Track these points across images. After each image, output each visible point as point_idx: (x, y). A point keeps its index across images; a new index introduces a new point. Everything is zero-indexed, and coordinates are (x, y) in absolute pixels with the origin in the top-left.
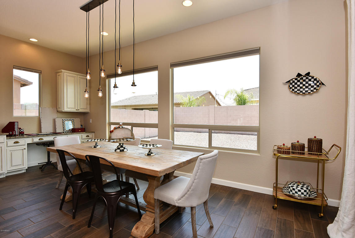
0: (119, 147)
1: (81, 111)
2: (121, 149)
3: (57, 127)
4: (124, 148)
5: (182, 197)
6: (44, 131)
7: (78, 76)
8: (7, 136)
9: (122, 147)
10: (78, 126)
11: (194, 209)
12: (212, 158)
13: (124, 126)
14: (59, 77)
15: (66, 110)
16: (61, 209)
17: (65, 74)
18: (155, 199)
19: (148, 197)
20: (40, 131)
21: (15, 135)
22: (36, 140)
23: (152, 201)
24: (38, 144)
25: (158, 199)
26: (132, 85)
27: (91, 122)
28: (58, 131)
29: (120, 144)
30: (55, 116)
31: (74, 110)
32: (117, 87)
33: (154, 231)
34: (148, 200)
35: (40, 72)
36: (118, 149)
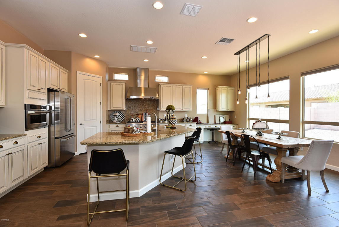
0: (259, 133)
1: (229, 110)
2: (260, 134)
3: (216, 120)
4: (262, 134)
5: (300, 163)
6: (210, 122)
7: (228, 88)
8: (196, 124)
9: (260, 133)
10: (227, 120)
11: (309, 172)
12: (324, 143)
13: (262, 121)
14: (217, 90)
15: (221, 110)
16: (226, 161)
17: (221, 88)
18: (282, 163)
19: (277, 162)
20: (208, 122)
21: (198, 124)
22: (207, 127)
23: (280, 164)
24: (208, 129)
25: (284, 163)
26: (268, 97)
27: (235, 117)
28: (217, 123)
29: (259, 131)
30: (215, 113)
31: (225, 110)
32: (257, 98)
33: (281, 181)
34: (277, 163)
35: (208, 89)
36: (258, 134)
